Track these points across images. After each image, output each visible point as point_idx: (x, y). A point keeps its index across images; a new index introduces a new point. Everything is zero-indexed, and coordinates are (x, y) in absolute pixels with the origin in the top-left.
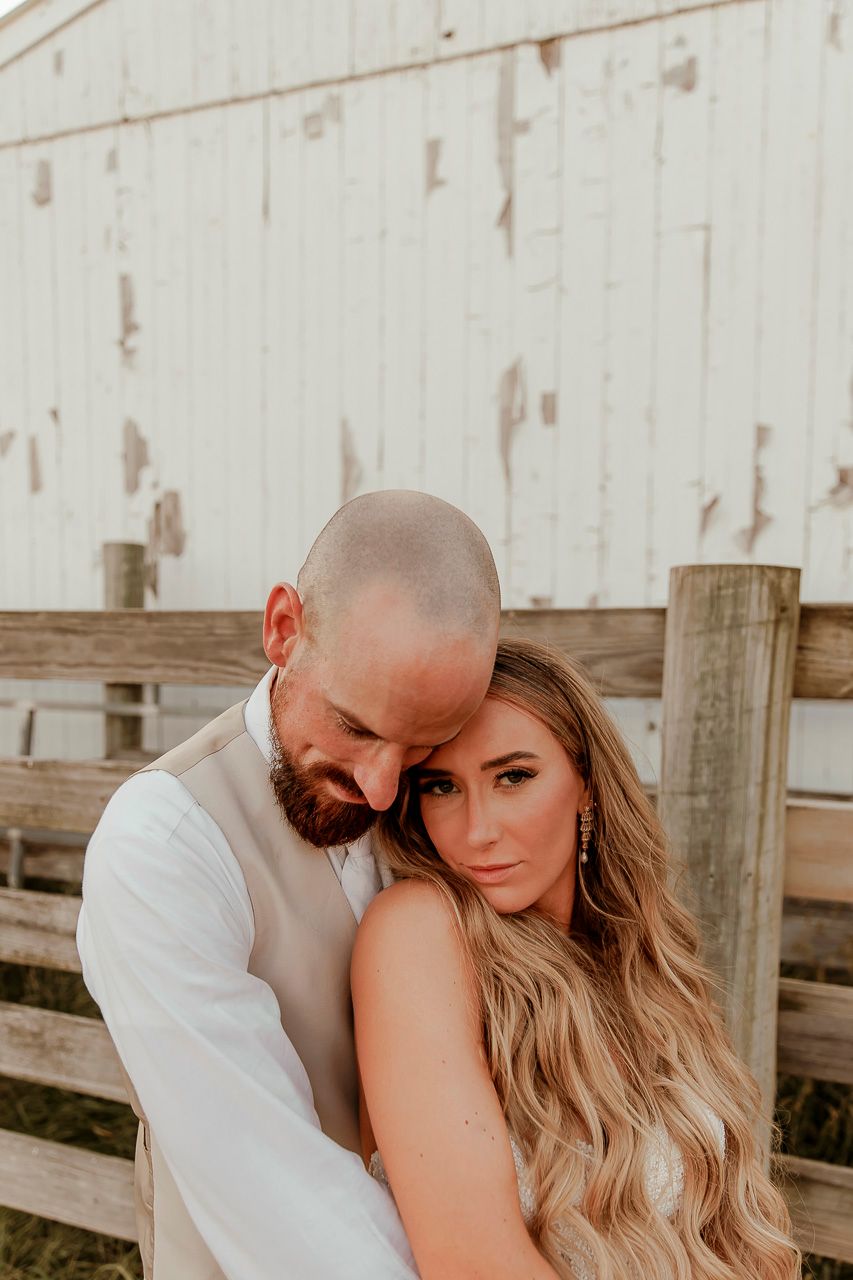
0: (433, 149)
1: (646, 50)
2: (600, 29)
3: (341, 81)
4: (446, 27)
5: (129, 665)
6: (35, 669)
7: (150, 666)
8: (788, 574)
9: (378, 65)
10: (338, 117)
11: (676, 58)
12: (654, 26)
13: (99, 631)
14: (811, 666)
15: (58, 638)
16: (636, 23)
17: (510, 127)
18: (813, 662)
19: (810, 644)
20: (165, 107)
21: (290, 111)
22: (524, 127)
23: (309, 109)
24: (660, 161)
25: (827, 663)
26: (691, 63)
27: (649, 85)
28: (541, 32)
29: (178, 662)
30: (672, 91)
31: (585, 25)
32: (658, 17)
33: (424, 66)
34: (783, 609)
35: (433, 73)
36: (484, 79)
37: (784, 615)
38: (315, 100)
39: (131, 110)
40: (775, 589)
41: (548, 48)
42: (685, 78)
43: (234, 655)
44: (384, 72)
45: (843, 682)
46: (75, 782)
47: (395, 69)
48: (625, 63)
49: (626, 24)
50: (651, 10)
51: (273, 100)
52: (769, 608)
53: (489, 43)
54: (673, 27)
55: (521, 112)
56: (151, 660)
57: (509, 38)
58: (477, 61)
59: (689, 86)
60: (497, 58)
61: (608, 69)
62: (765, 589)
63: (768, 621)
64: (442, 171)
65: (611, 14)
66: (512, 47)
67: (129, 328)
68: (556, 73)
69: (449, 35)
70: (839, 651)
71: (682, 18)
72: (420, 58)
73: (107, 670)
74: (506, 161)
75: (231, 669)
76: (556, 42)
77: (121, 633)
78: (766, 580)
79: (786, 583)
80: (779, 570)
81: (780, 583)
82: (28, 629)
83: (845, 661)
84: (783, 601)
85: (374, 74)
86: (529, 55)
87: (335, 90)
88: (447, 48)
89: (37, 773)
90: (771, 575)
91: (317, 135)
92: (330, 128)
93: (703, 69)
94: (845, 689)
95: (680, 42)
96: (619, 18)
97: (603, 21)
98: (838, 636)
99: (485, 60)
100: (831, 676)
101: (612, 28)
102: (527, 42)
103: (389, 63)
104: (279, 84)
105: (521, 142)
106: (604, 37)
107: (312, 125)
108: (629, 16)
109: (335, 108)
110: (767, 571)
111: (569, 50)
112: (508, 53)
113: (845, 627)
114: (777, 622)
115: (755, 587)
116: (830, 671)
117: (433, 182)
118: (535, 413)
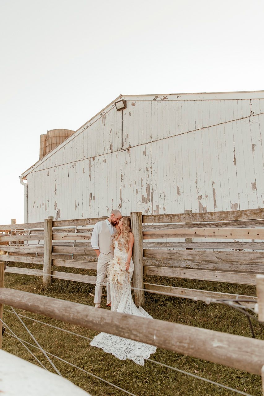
0: (84, 168)
1: (101, 157)
4: (84, 156)
11: (104, 159)
16: (101, 155)
17: (90, 166)
20: (60, 165)
21: (71, 165)
24: (103, 170)
27: (102, 162)
28: (93, 156)
33: (83, 160)
36: (87, 162)
38: (73, 164)
41: (94, 158)
51: (69, 164)
53: (88, 157)
58: (87, 159)
59: (105, 162)
61: (99, 160)
64: (84, 171)
68: (94, 161)
71: (104, 155)
74: (90, 170)
85: (79, 161)
86: (92, 158)
87: (75, 162)
88: (85, 158)
91: (73, 168)
92: (75, 167)
93: (106, 160)
95: (104, 157)
96: (99, 155)
104: (70, 162)
105: (91, 168)
106: (98, 157)
107: (73, 166)
109: (75, 165)
112: (90, 158)
117: (84, 173)
118: (92, 199)
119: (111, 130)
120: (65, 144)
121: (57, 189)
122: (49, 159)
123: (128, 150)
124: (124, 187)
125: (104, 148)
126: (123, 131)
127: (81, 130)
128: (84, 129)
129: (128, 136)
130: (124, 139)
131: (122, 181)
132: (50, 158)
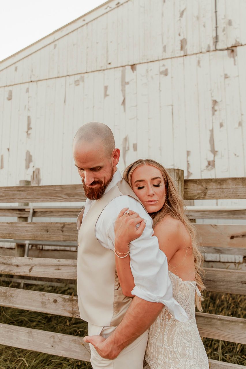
0: (106, 88)
1: (156, 67)
2: (145, 63)
3: (84, 73)
4: (109, 62)
5: (35, 198)
6: (12, 200)
7: (40, 198)
8: (180, 171)
9: (93, 70)
10: (83, 81)
11: (163, 69)
12: (157, 62)
13: (28, 191)
14: (188, 192)
15: (18, 192)
16: (153, 61)
17: (124, 83)
18: (189, 192)
19: (188, 188)
20: (41, 79)
21: (72, 79)
22: (128, 83)
23: (76, 79)
24: (160, 91)
25: (192, 192)
26: (167, 70)
27: (157, 74)
28: (132, 63)
29: (47, 197)
30: (162, 76)
31: (141, 62)
32: (158, 60)
33: (104, 70)
34: (180, 178)
35: (106, 71)
36: (118, 73)
37: (180, 179)
38: (78, 77)
39: (33, 79)
40: (178, 174)
41: (133, 67)
42: (165, 73)
43: (60, 195)
44: (94, 71)
45: (196, 196)
46: (20, 227)
47: (97, 71)
48: (151, 70)
49: (151, 62)
50: (157, 59)
51: (67, 77)
52: (176, 177)
53: (119, 65)
54: (162, 63)
55: (127, 80)
56: (40, 197)
57: (124, 65)
58: (116, 69)
59: (166, 75)
60: (121, 68)
61: (147, 71)
62: (175, 174)
63: (176, 180)
64: (108, 93)
65: (147, 60)
66: (125, 66)
67: (29, 128)
68: (135, 72)
69: (110, 64)
70: (194, 189)
71: (164, 61)
72: (103, 68)
73: (30, 200)
74: (123, 91)
75: (59, 198)
76: (135, 65)
77: (33, 191)
78: (175, 172)
79: (180, 172)
80: (178, 170)
81: (179, 173)
82: (11, 190)
83: (196, 191)
84: (179, 176)
85: (92, 72)
86: (129, 68)
87: (82, 75)
88: (109, 66)
89: (10, 225)
90: (177, 171)
91: (78, 85)
92: (81, 83)
93: (169, 71)
94: (196, 197)
95: (164, 65)
96: (149, 60)
97: (146, 61)
98: (194, 186)
99: (118, 69)
100: (193, 195)
101: (148, 62)
102: (128, 65)
103: (95, 70)
104: (69, 74)
105: (127, 87)
106: (146, 64)
107: (77, 83)
108: (152, 60)
109: (82, 79)
110: (176, 170)
111: (138, 67)
112: (124, 67)
113: (195, 184)
114: (179, 180)
115: (173, 173)
116: (193, 194)
117: (106, 95)
118: (131, 148)
119: (183, 12)
120: (56, 39)
121: (32, 126)
122: (13, 67)
123: (232, 50)
124: (221, 125)
125: (165, 48)
126: (216, 12)
127: (102, 11)
128: (109, 9)
129: (230, 23)
130: (220, 30)
131: (216, 113)
132: (17, 65)
